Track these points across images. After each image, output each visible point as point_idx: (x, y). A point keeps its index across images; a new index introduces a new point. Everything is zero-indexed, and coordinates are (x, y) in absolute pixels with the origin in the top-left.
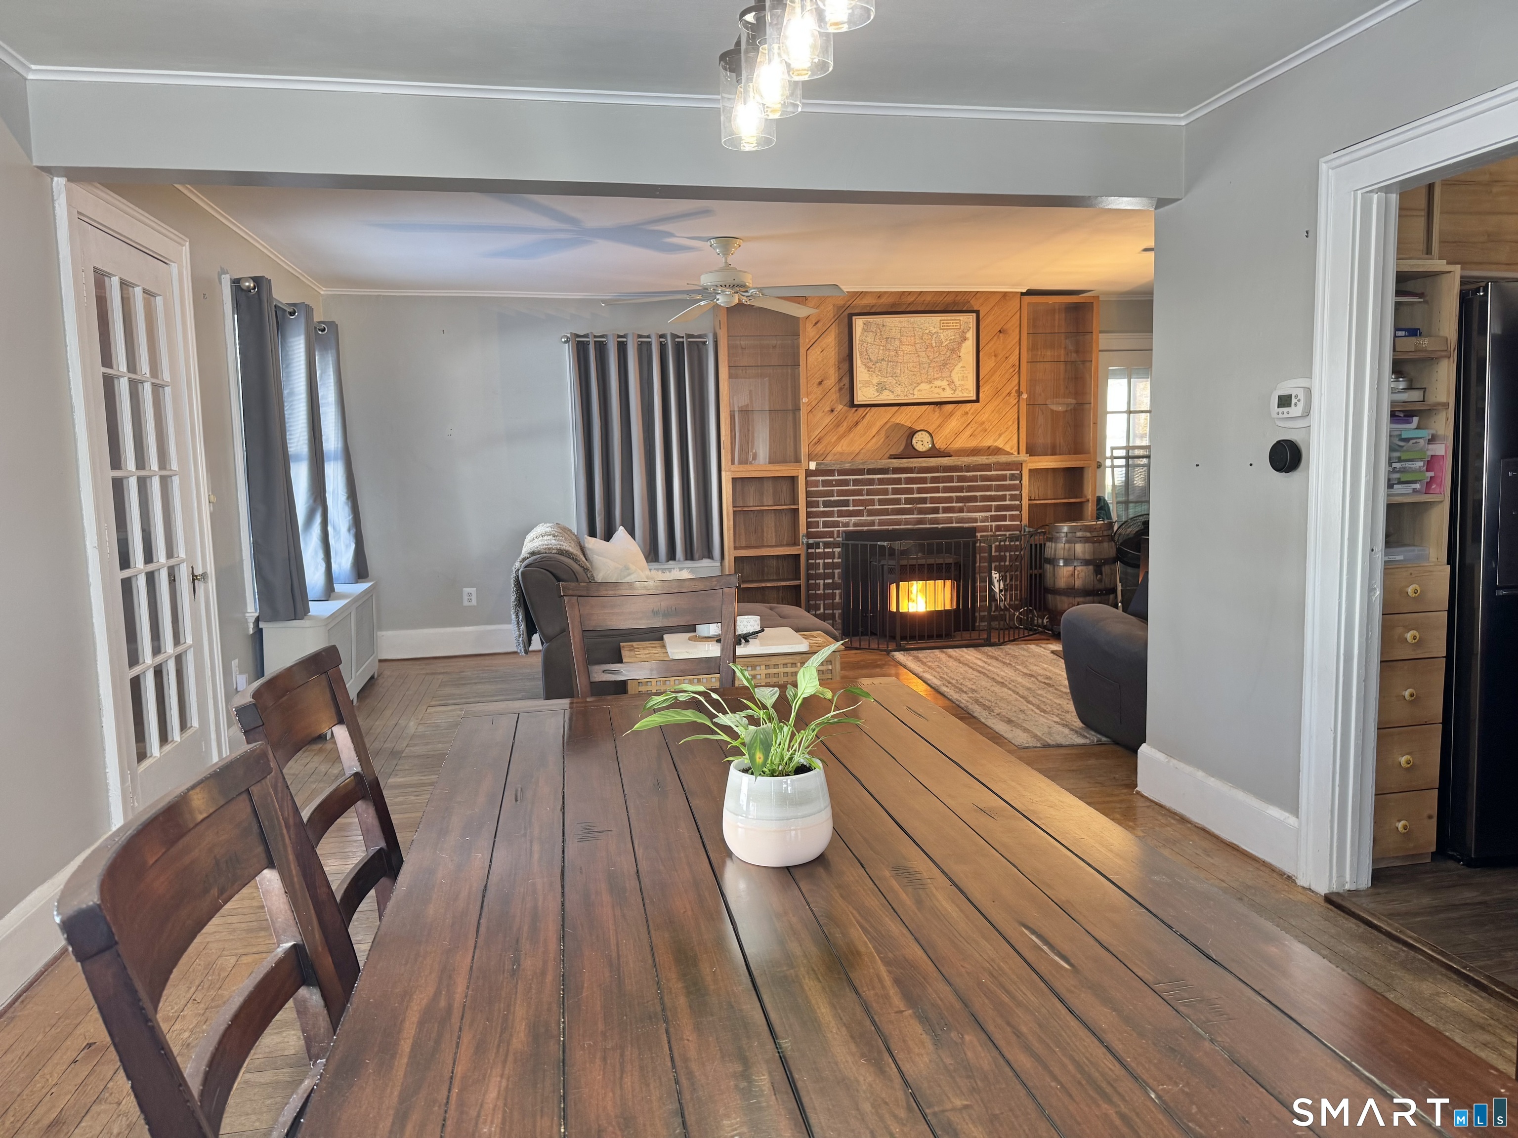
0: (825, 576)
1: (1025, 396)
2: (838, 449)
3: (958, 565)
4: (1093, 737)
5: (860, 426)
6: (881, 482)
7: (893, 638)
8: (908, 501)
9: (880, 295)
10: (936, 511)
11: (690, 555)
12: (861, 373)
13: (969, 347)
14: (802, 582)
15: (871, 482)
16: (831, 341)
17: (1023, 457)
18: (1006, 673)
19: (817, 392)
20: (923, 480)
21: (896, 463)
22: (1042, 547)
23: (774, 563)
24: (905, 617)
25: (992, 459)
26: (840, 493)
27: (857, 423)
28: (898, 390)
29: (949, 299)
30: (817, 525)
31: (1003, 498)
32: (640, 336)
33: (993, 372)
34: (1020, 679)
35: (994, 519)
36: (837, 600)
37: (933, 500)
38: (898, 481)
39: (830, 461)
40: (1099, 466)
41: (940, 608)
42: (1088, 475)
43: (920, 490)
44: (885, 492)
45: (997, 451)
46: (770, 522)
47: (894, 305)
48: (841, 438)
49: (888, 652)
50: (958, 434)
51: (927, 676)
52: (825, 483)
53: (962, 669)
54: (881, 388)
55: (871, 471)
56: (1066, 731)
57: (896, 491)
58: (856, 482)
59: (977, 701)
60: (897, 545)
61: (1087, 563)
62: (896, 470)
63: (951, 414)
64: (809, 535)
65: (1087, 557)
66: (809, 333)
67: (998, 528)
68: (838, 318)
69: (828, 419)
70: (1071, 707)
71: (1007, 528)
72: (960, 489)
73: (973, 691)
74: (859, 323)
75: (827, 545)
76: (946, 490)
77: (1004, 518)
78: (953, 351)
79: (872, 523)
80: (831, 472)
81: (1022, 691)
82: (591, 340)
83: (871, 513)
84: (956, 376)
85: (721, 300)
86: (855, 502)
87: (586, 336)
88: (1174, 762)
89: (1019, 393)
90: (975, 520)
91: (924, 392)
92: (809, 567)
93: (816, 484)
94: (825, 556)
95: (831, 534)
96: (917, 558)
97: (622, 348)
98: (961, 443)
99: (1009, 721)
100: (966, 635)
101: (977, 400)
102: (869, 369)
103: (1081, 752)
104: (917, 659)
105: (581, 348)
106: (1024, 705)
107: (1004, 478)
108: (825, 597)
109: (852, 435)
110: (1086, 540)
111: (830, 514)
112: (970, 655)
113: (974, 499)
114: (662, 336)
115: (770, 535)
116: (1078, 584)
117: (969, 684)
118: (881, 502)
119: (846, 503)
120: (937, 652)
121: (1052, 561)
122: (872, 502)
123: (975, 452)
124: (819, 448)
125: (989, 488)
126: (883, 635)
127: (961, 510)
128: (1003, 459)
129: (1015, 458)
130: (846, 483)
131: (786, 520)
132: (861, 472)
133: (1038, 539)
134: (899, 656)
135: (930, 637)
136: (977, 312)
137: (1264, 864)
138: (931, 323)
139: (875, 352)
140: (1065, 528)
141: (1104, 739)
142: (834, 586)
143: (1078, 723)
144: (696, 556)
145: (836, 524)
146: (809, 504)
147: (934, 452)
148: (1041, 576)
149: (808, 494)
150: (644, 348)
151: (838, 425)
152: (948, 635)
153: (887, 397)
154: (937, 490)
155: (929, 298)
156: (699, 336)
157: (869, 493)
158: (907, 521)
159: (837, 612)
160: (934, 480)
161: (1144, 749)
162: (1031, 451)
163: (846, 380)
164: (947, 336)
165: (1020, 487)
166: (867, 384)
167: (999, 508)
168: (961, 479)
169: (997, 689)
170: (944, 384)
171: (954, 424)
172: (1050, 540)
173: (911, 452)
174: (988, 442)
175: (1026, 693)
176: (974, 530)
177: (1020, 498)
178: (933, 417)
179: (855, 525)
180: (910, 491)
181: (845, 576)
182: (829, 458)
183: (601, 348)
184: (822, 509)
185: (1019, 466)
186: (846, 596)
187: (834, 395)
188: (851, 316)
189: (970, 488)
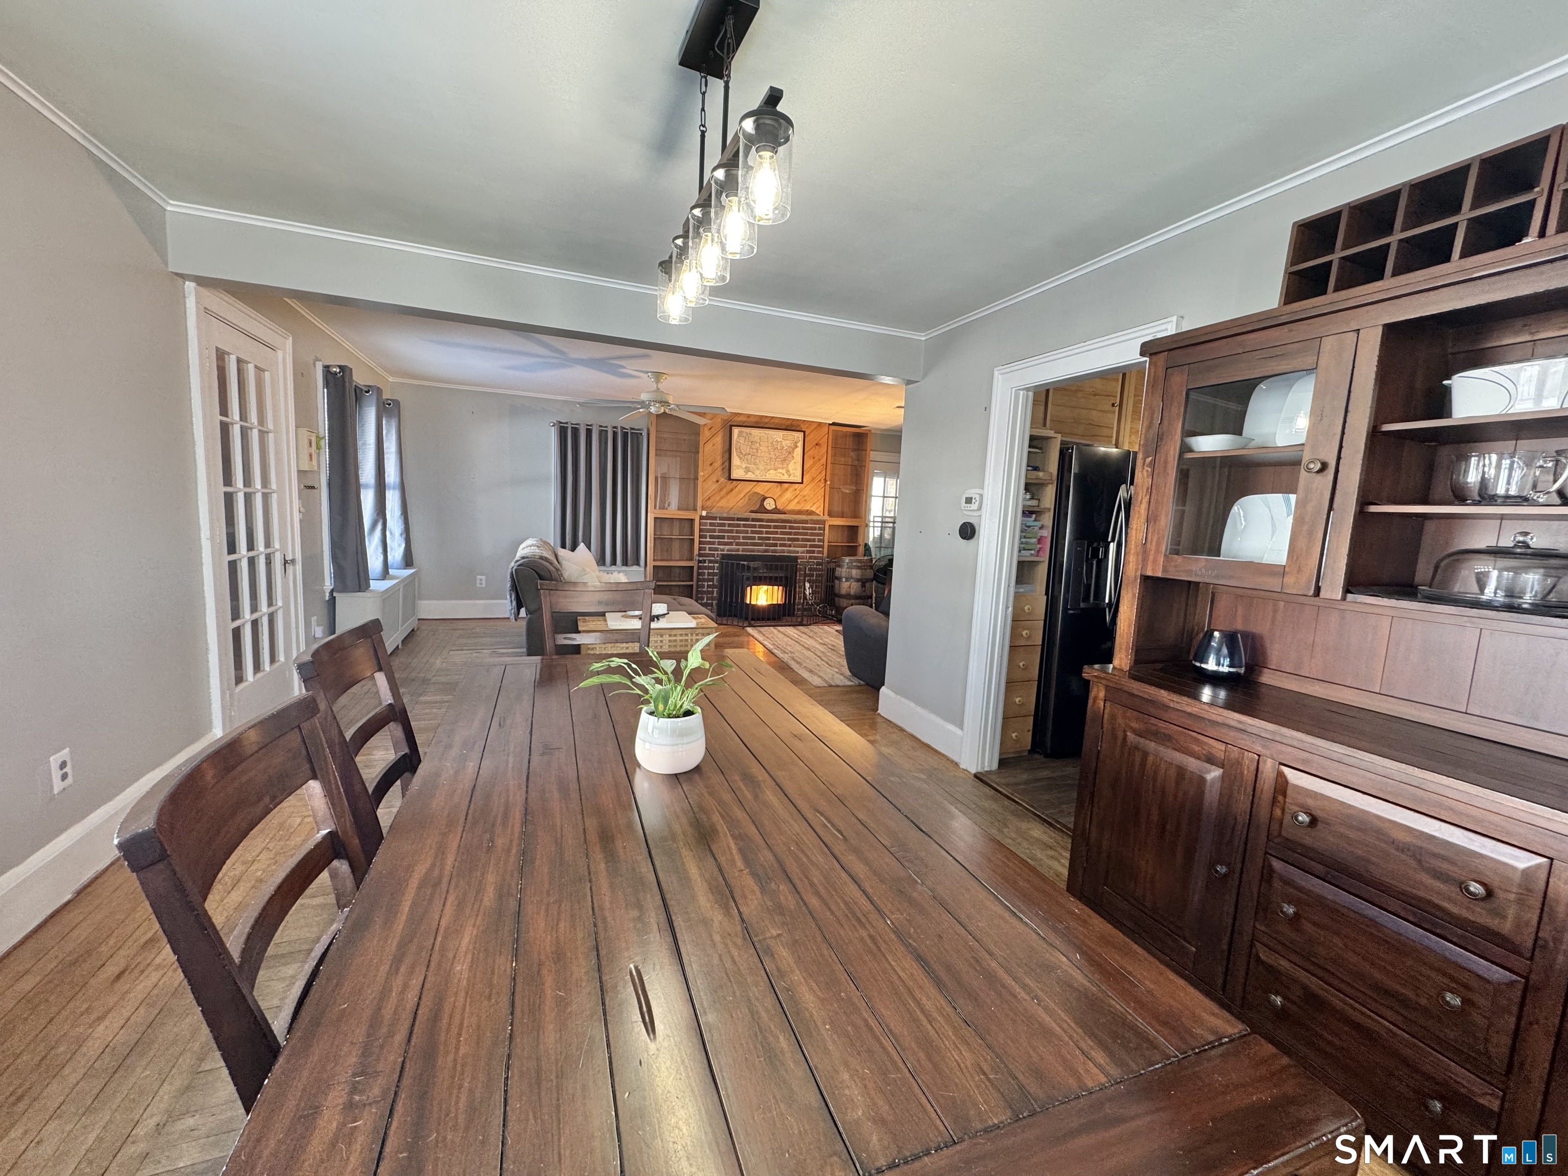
0: (709, 580)
1: (828, 483)
2: (720, 504)
3: (786, 578)
4: (856, 681)
5: (734, 492)
6: (745, 526)
7: (747, 619)
8: (760, 538)
9: (749, 416)
10: (775, 545)
11: (625, 563)
12: (736, 460)
13: (799, 450)
14: (694, 583)
15: (739, 526)
16: (719, 440)
17: (826, 517)
18: (810, 642)
19: (710, 469)
20: (769, 527)
21: (754, 515)
22: (834, 570)
23: (677, 570)
24: (754, 607)
25: (809, 517)
26: (720, 531)
27: (732, 490)
28: (757, 472)
29: (789, 423)
30: (705, 549)
31: (814, 540)
32: (601, 426)
33: (811, 467)
34: (818, 646)
35: (808, 552)
36: (715, 594)
37: (774, 539)
38: (755, 526)
39: (715, 512)
40: (867, 526)
41: (775, 602)
42: (861, 530)
43: (767, 533)
44: (747, 532)
45: (812, 513)
46: (676, 545)
47: (756, 423)
48: (722, 498)
49: (744, 627)
50: (791, 501)
51: (765, 643)
52: (711, 524)
53: (786, 639)
54: (747, 470)
55: (738, 519)
56: (842, 677)
57: (753, 532)
58: (730, 525)
59: (793, 659)
60: (752, 564)
61: (858, 580)
62: (753, 520)
63: (787, 489)
64: (700, 555)
65: (858, 577)
66: (705, 434)
67: (810, 558)
68: (723, 427)
69: (716, 486)
70: (845, 663)
71: (815, 558)
72: (790, 534)
73: (792, 652)
74: (736, 431)
75: (710, 561)
76: (782, 533)
77: (813, 552)
78: (790, 453)
79: (738, 550)
80: (715, 518)
81: (819, 654)
82: (569, 426)
83: (737, 544)
84: (791, 467)
85: (653, 410)
86: (729, 537)
87: (566, 423)
88: (899, 697)
89: (826, 481)
90: (798, 552)
91: (772, 475)
92: (699, 574)
93: (705, 524)
94: (709, 568)
95: (713, 555)
96: (762, 572)
97: (589, 432)
98: (793, 506)
99: (811, 671)
100: (789, 619)
101: (802, 483)
102: (740, 458)
103: (848, 690)
104: (760, 632)
105: (562, 431)
106: (820, 662)
107: (815, 529)
108: (708, 592)
109: (729, 497)
110: (858, 568)
111: (713, 543)
112: (790, 631)
113: (798, 540)
114: (614, 427)
115: (676, 554)
116: (852, 592)
117: (789, 648)
118: (744, 538)
119: (723, 537)
120: (772, 628)
121: (839, 579)
122: (739, 538)
123: (799, 512)
124: (709, 503)
125: (806, 534)
126: (741, 617)
127: (790, 546)
128: (815, 518)
129: (821, 518)
130: (724, 525)
131: (686, 546)
132: (733, 519)
133: (832, 565)
134: (750, 630)
135: (769, 619)
136: (804, 432)
137: (944, 755)
138: (778, 435)
139: (745, 449)
140: (847, 559)
141: (862, 682)
142: (713, 586)
143: (848, 673)
144: (630, 562)
145: (716, 549)
146: (700, 537)
147: (776, 511)
148: (833, 587)
149: (701, 530)
150: (603, 433)
151: (721, 490)
152: (779, 619)
153: (750, 476)
154: (776, 533)
155: (777, 421)
156: (639, 430)
157: (737, 532)
158: (759, 550)
159: (714, 602)
160: (775, 527)
161: (883, 689)
162: (830, 515)
163: (727, 464)
164: (787, 444)
165: (823, 535)
166: (738, 467)
167: (811, 546)
168: (791, 528)
169: (805, 651)
170: (784, 471)
171: (788, 495)
172: (839, 566)
173: (762, 509)
174: (807, 507)
175: (821, 655)
176: (797, 558)
177: (823, 541)
178: (776, 490)
179: (728, 550)
180: (761, 532)
181: (721, 580)
182: (714, 510)
183: (575, 431)
184: (708, 539)
185: (823, 522)
186: (720, 593)
187: (719, 472)
188: (731, 426)
189: (796, 534)
